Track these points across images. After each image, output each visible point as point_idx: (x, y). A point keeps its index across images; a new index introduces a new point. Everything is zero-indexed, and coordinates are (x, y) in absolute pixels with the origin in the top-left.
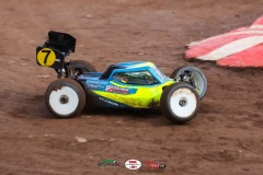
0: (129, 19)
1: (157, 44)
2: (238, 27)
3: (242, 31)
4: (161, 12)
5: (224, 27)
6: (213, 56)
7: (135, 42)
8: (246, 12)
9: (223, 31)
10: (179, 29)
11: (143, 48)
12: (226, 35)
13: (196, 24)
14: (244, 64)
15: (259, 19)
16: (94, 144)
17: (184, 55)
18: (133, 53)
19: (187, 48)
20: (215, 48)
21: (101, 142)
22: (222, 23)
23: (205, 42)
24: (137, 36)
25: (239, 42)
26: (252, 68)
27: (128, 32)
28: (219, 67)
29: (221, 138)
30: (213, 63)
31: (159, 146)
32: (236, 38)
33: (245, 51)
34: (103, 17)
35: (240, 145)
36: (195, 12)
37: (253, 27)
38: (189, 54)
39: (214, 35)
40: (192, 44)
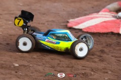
0: (40, 7)
1: (54, 19)
2: (93, 13)
3: (95, 15)
4: (56, 4)
5: (86, 12)
6: (80, 26)
7: (43, 18)
8: (97, 6)
9: (85, 15)
10: (65, 13)
11: (47, 21)
12: (87, 17)
13: (72, 11)
14: (95, 31)
15: (103, 10)
16: (22, 67)
17: (66, 25)
18: (42, 24)
19: (68, 22)
20: (82, 22)
21: (26, 66)
22: (85, 11)
23: (77, 20)
24: (44, 15)
25: (93, 20)
26: (99, 33)
27: (40, 13)
28: (83, 32)
29: (83, 66)
30: (80, 30)
31: (53, 69)
32: (92, 18)
33: (96, 25)
34: (28, 5)
35: (92, 70)
36: (72, 4)
37: (100, 13)
38: (69, 25)
39: (81, 16)
40: (71, 20)
